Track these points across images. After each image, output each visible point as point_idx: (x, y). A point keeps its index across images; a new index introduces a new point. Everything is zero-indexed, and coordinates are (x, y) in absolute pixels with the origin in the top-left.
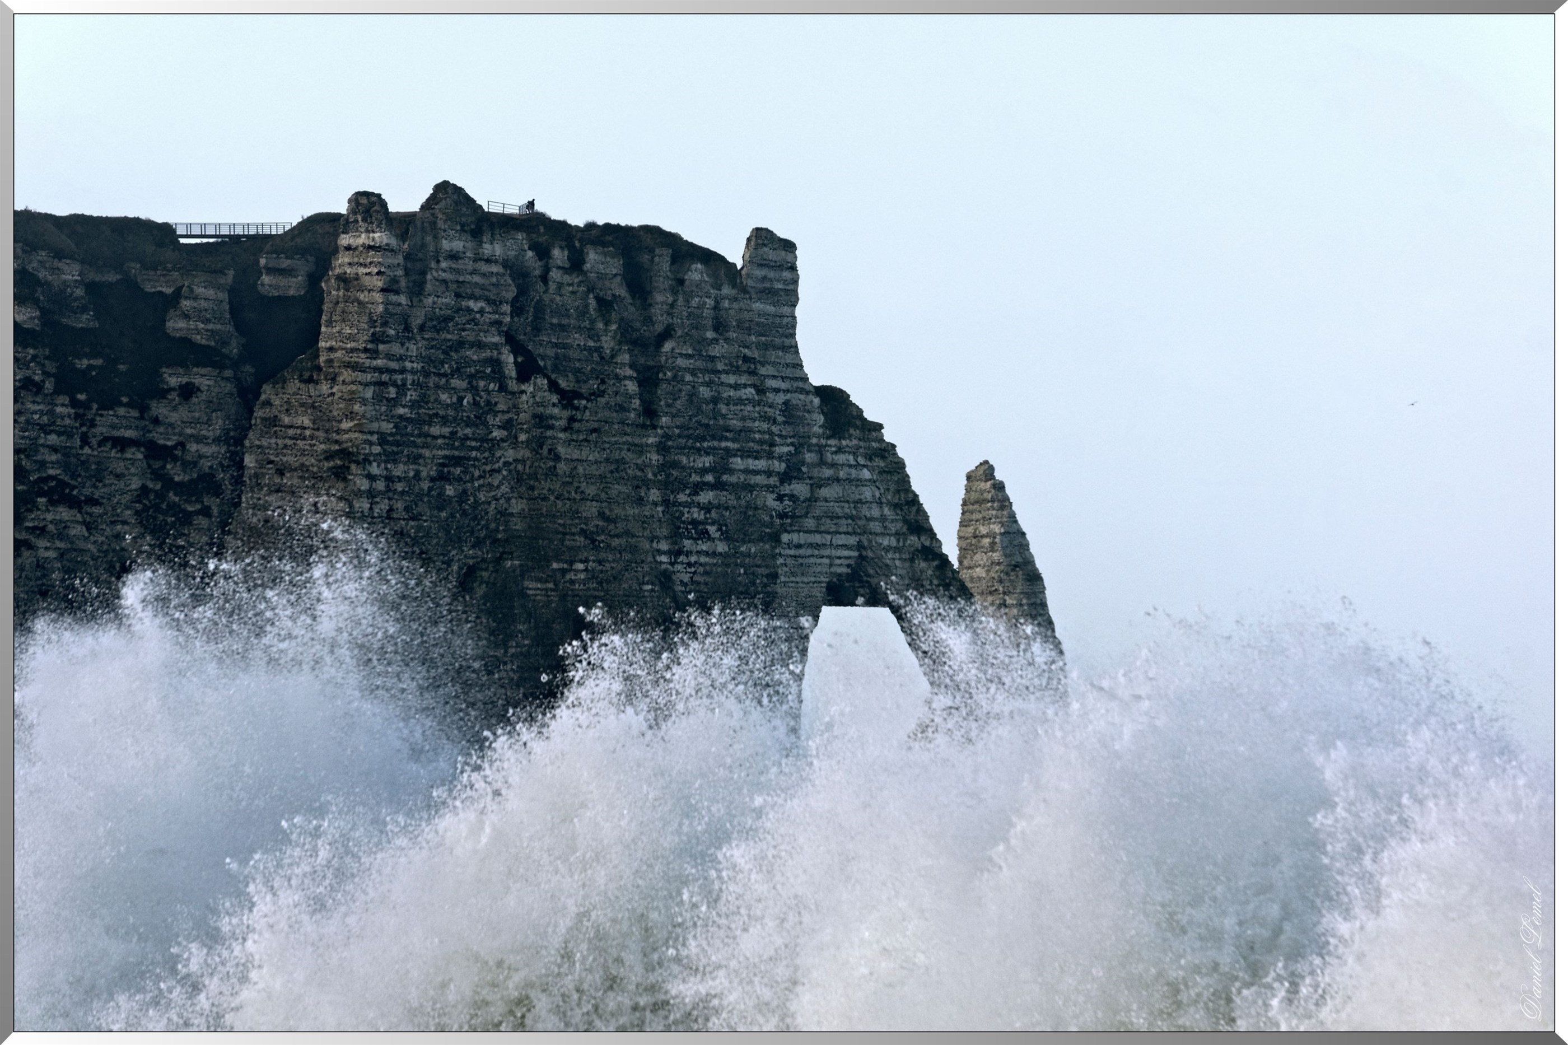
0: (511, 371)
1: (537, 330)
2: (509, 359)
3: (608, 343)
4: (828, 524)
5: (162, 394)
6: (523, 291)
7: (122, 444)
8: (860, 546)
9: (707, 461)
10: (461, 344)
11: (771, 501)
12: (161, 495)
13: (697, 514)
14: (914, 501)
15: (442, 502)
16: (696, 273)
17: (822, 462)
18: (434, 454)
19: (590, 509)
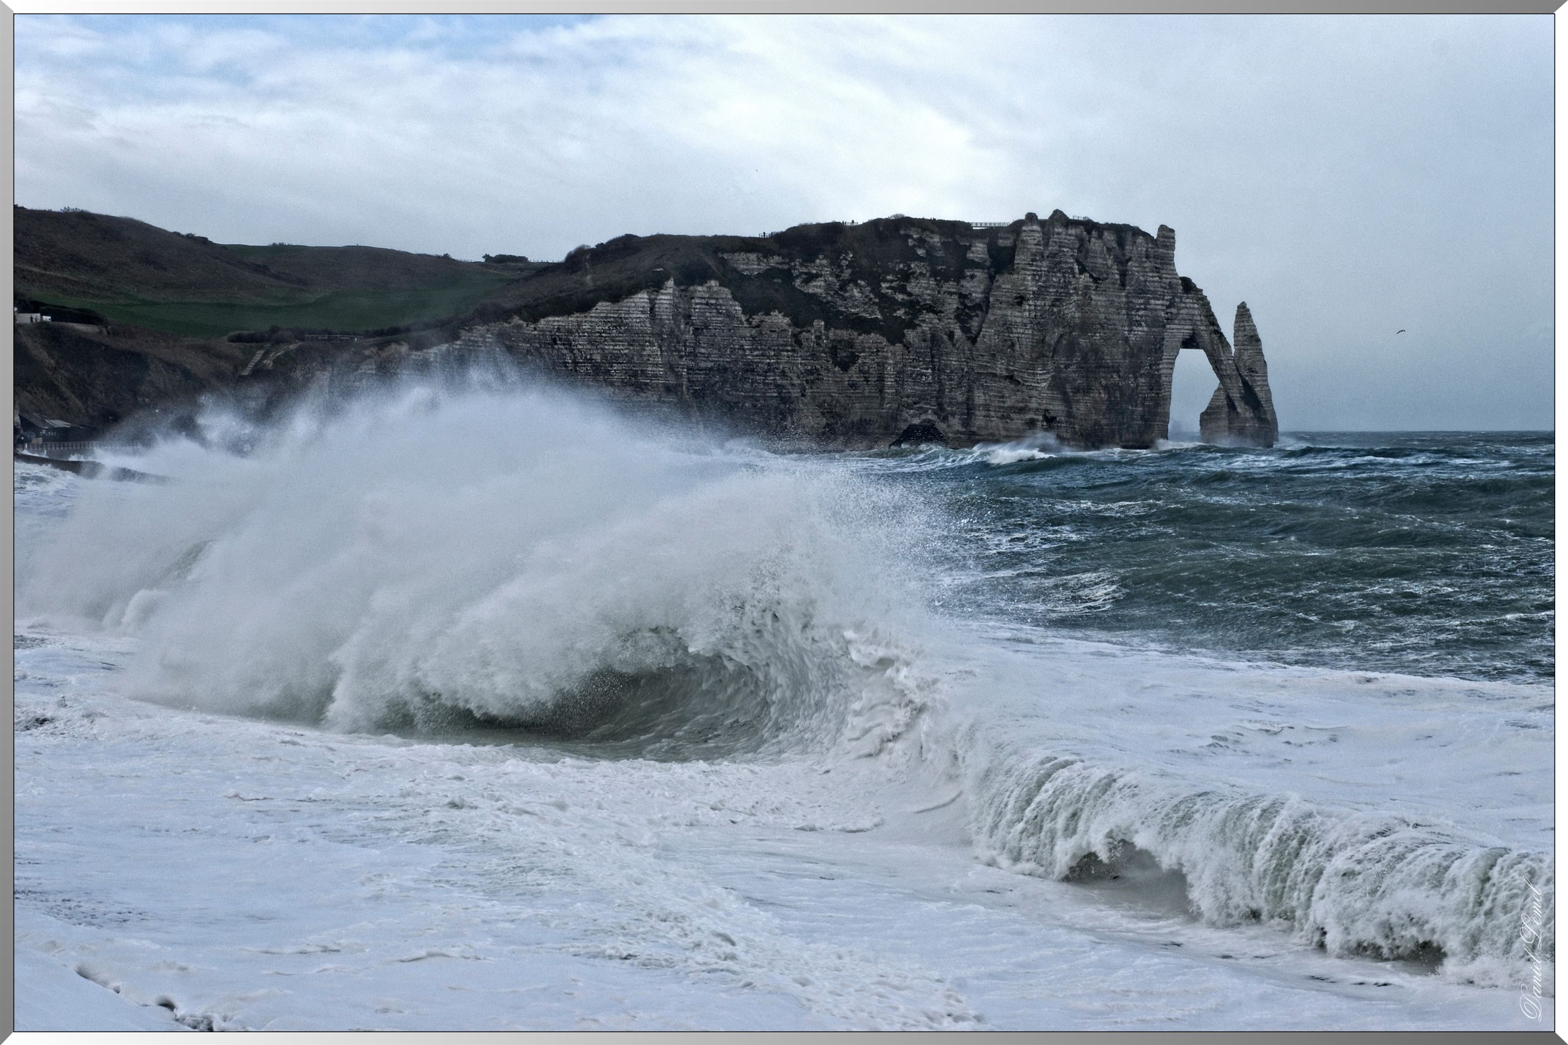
0: (1077, 271)
1: (1086, 258)
2: (1076, 267)
3: (1110, 262)
4: (1183, 322)
5: (964, 277)
6: (1081, 245)
7: (951, 293)
8: (1193, 329)
9: (1142, 301)
10: (1060, 262)
11: (1163, 314)
12: (963, 310)
13: (1138, 318)
14: (1212, 315)
15: (1053, 313)
16: (1140, 240)
17: (1181, 302)
18: (1050, 298)
19: (1102, 316)
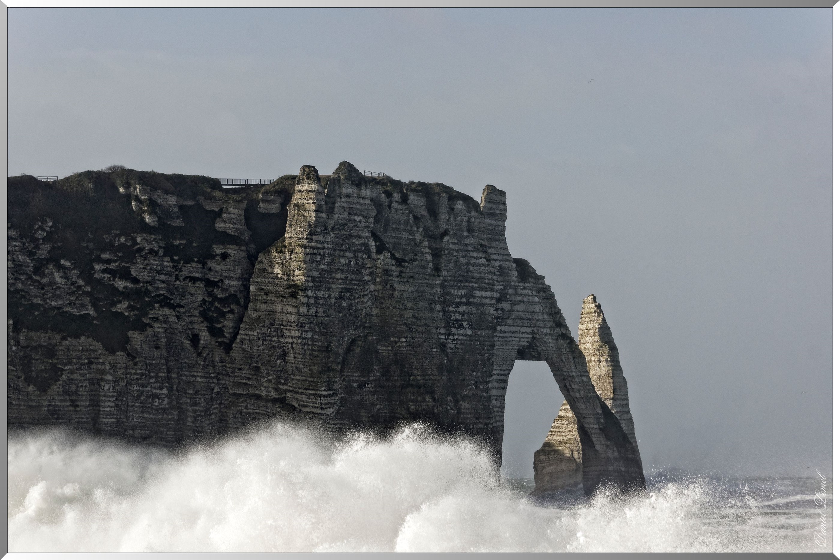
0: (373, 249)
1: (386, 230)
2: (372, 243)
3: (418, 237)
4: (519, 322)
5: (213, 257)
6: (379, 212)
7: (194, 280)
8: (533, 333)
9: (462, 292)
10: (351, 236)
11: (492, 311)
12: (211, 303)
13: (458, 317)
14: (558, 312)
15: (340, 309)
16: (459, 205)
17: (516, 294)
18: (337, 287)
19: (409, 314)
